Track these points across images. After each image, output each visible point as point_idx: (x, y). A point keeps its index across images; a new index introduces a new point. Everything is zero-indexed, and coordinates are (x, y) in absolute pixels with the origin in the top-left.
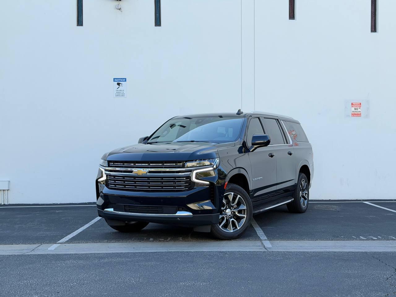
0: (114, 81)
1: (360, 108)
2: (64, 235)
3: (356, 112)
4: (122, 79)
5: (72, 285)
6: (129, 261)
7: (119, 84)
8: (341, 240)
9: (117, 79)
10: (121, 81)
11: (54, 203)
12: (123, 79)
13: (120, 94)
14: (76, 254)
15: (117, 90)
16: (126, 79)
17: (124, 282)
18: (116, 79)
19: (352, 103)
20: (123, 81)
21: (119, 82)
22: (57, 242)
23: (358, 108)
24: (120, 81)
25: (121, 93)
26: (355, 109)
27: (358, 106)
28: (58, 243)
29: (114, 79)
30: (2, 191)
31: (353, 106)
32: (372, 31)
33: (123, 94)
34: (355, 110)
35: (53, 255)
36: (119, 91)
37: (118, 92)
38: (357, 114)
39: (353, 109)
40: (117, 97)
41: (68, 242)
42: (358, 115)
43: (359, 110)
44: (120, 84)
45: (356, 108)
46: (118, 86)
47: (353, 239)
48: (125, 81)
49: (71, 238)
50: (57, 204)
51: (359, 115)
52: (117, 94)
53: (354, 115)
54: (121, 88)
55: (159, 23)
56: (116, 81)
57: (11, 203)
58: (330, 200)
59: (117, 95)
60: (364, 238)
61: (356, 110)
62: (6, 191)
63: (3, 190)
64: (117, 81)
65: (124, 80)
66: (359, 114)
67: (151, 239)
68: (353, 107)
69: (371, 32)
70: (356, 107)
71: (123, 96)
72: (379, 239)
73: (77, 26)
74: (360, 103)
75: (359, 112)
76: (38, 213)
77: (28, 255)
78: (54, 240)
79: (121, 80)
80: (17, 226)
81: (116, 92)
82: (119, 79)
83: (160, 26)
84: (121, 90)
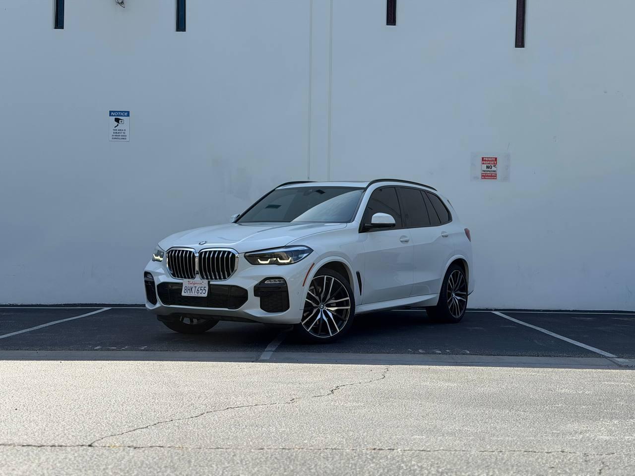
0: (110, 115)
1: (495, 166)
3: (488, 173)
4: (122, 112)
7: (117, 120)
9: (115, 112)
10: (122, 116)
12: (125, 112)
13: (118, 135)
15: (115, 130)
16: (128, 112)
18: (113, 112)
19: (483, 158)
20: (125, 116)
21: (118, 116)
23: (492, 165)
24: (120, 116)
25: (120, 135)
26: (488, 167)
27: (492, 162)
29: (111, 112)
31: (485, 162)
33: (123, 136)
34: (488, 169)
36: (118, 132)
37: (116, 133)
38: (489, 175)
39: (484, 167)
40: (115, 140)
42: (492, 177)
43: (494, 169)
44: (120, 121)
46: (116, 123)
48: (128, 115)
52: (117, 136)
54: (121, 126)
55: (183, 26)
56: (112, 116)
61: (489, 170)
64: (114, 116)
65: (126, 114)
66: (493, 175)
68: (483, 164)
69: (516, 47)
70: (489, 164)
71: (123, 139)
74: (496, 159)
75: (494, 171)
79: (122, 114)
81: (114, 133)
82: (118, 112)
83: (185, 31)
84: (120, 130)
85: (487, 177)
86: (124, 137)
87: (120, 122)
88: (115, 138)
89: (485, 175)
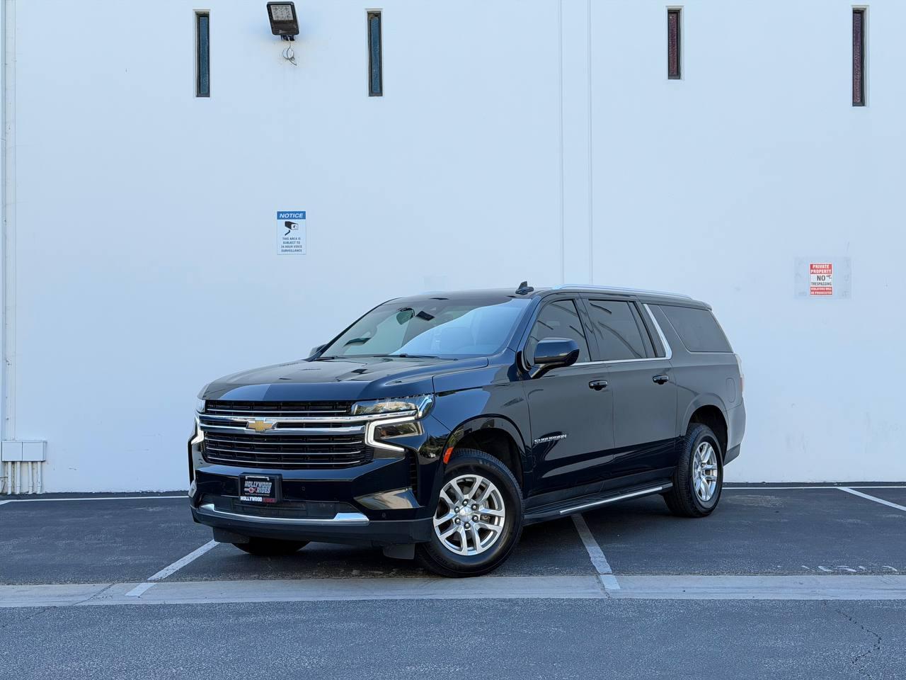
0: (278, 218)
1: (829, 276)
2: (166, 562)
3: (820, 286)
4: (296, 212)
5: (174, 671)
6: (303, 621)
7: (288, 225)
8: (776, 574)
9: (285, 213)
10: (295, 218)
11: (144, 490)
12: (299, 212)
13: (290, 246)
14: (189, 605)
15: (286, 239)
16: (304, 213)
17: (286, 666)
18: (283, 213)
19: (812, 266)
20: (299, 218)
21: (289, 219)
22: (149, 579)
23: (825, 275)
24: (292, 218)
25: (293, 245)
26: (819, 278)
27: (825, 271)
28: (151, 581)
29: (279, 213)
30: (30, 463)
31: (815, 271)
32: (855, 104)
33: (297, 247)
34: (819, 281)
35: (139, 607)
36: (289, 241)
37: (288, 243)
38: (822, 289)
39: (814, 278)
40: (286, 253)
41: (171, 578)
42: (826, 293)
43: (828, 280)
44: (292, 225)
45: (821, 275)
47: (804, 572)
48: (304, 217)
49: (178, 569)
50: (152, 494)
51: (827, 291)
52: (286, 247)
53: (815, 291)
54: (293, 233)
55: (379, 90)
56: (282, 218)
57: (48, 492)
58: (763, 484)
59: (285, 249)
60: (828, 570)
61: (821, 281)
62: (39, 463)
63: (32, 462)
64: (284, 218)
65: (301, 215)
66: (827, 289)
67: (355, 572)
68: (813, 273)
69: (853, 105)
70: (821, 273)
71: (298, 251)
72: (860, 573)
73: (198, 96)
74: (830, 266)
75: (828, 284)
76: (110, 514)
77: (84, 607)
78: (140, 573)
79: (295, 216)
80: (61, 544)
81: (284, 243)
82: (289, 212)
83: (382, 95)
84: (293, 239)
85: (819, 293)
86: (298, 249)
87: (292, 228)
88: (286, 251)
89: (815, 289)
